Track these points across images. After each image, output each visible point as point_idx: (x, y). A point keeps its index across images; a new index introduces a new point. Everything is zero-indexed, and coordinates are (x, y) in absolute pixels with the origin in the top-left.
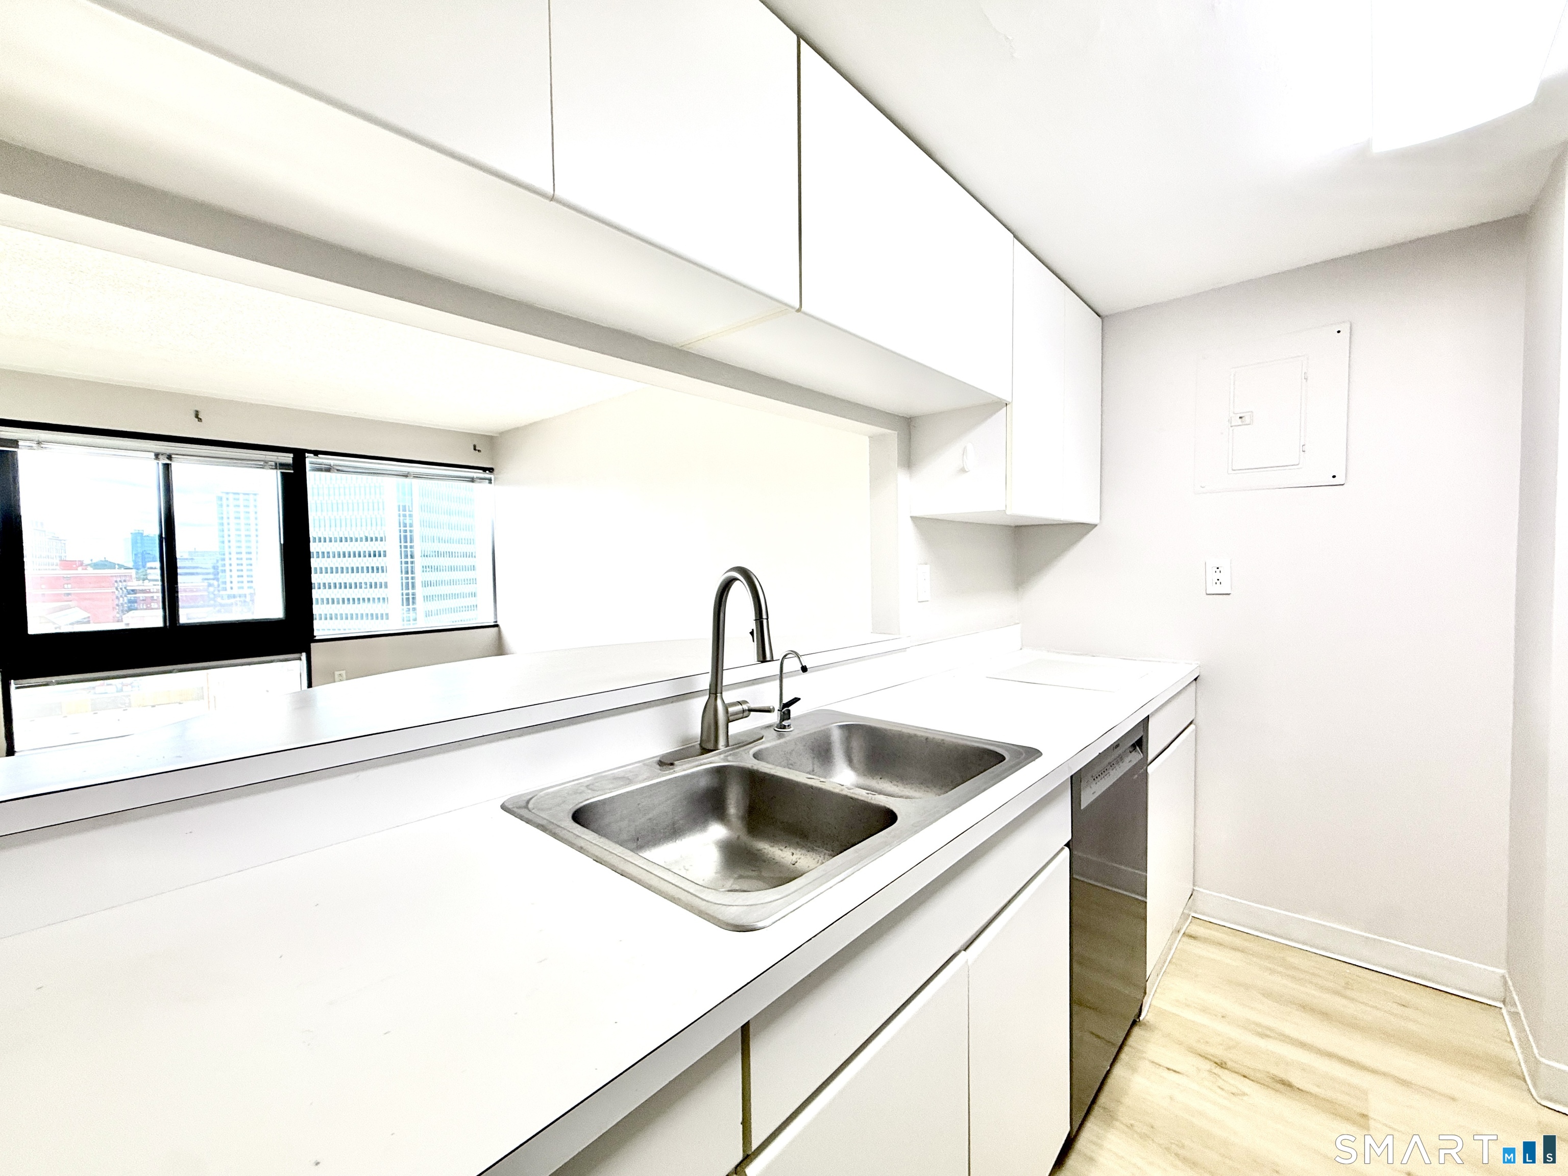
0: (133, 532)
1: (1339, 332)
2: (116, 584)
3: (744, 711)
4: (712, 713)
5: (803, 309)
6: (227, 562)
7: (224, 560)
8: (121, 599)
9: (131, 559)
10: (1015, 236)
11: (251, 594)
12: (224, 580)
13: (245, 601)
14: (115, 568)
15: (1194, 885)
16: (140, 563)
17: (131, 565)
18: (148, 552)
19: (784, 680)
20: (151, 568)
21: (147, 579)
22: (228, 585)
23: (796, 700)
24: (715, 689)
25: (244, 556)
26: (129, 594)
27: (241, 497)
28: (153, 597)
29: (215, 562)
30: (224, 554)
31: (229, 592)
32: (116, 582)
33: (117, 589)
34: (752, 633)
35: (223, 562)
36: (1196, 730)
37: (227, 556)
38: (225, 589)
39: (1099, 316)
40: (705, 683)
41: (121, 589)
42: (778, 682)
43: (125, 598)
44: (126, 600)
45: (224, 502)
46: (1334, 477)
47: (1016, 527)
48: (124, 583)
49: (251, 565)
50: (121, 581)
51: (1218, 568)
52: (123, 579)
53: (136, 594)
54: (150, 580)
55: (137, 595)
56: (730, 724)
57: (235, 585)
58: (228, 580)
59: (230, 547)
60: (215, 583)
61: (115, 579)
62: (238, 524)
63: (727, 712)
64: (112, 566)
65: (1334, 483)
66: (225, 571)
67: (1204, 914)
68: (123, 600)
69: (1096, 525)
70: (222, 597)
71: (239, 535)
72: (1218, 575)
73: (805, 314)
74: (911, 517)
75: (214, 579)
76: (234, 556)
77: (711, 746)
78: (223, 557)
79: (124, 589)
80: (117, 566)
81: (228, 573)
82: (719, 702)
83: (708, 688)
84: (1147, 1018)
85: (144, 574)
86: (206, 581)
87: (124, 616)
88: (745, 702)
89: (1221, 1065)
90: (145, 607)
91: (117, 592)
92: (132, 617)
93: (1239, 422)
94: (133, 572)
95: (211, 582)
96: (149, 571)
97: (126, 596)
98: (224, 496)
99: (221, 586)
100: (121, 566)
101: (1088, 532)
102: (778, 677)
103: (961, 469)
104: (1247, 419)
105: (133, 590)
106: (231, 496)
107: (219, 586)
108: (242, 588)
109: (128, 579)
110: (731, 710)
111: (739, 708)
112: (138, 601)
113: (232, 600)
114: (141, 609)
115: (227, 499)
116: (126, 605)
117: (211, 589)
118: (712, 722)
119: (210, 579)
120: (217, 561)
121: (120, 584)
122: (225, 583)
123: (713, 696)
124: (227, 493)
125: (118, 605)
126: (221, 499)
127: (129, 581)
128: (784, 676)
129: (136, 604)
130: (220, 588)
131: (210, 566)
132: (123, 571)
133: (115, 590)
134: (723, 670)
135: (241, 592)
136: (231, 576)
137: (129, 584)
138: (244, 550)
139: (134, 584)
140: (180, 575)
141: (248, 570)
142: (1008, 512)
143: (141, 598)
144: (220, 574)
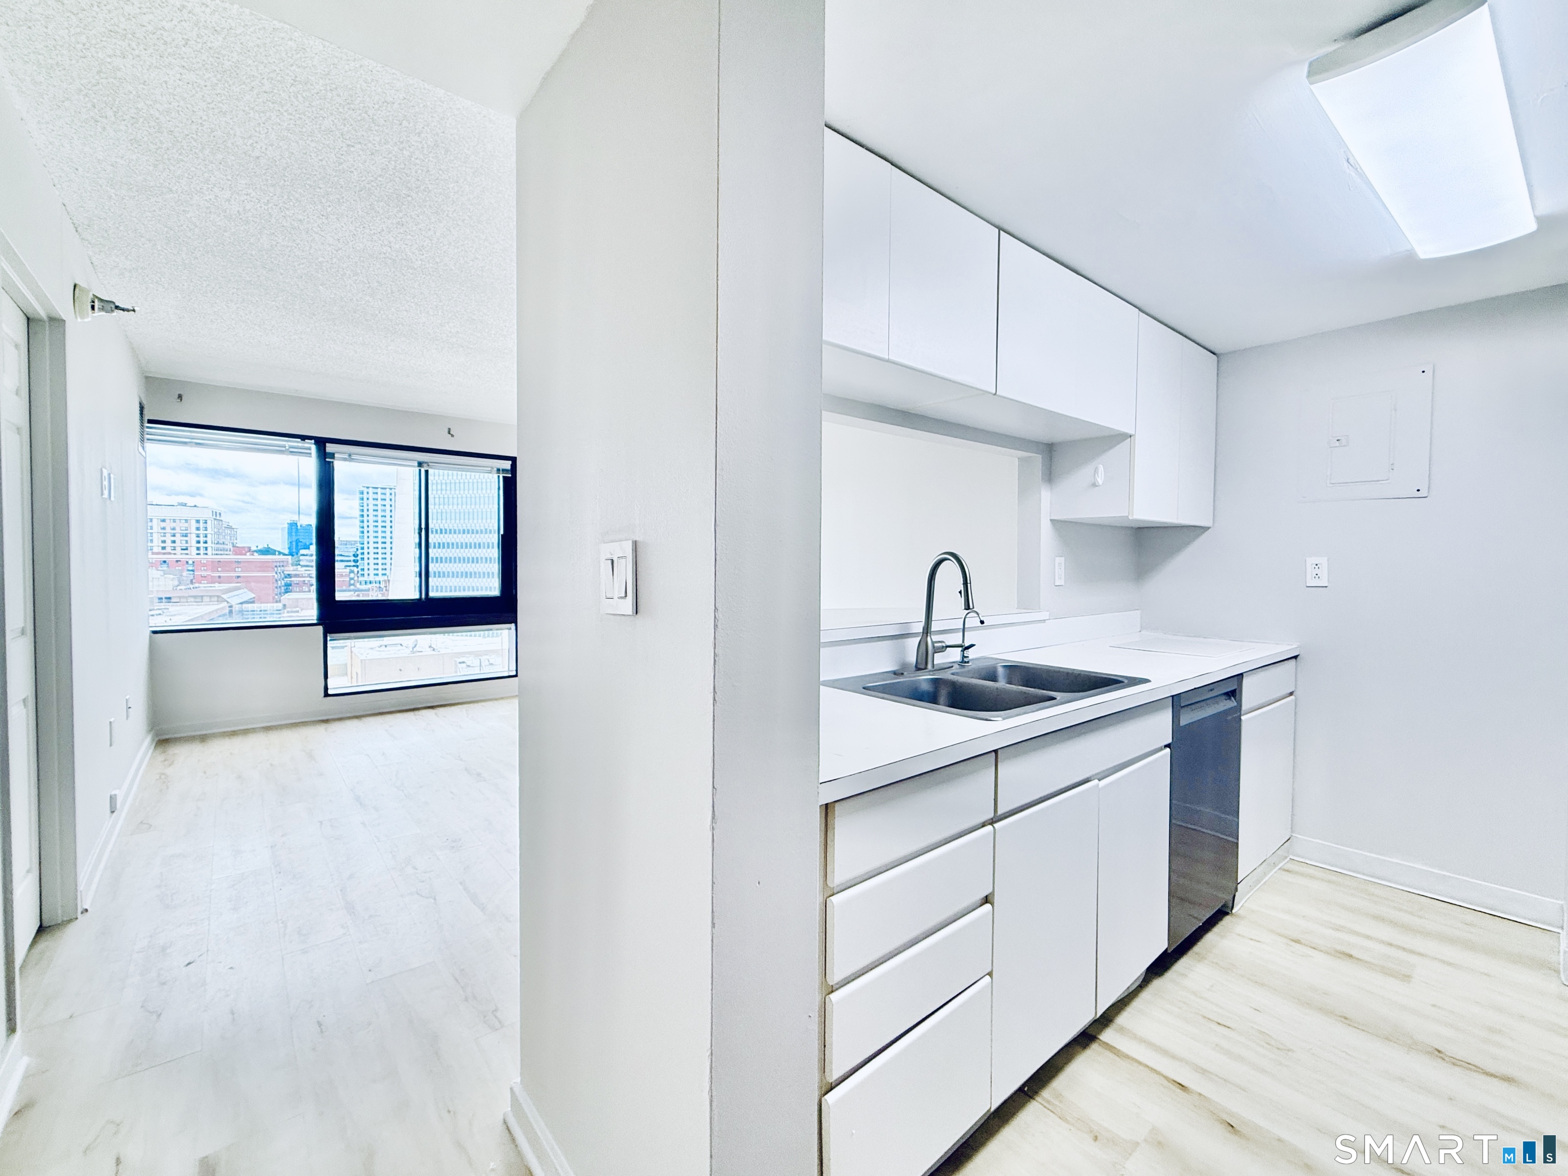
0: (289, 522)
1: (1423, 372)
2: (276, 569)
3: (943, 647)
4: (924, 647)
5: (997, 393)
6: (366, 551)
7: (363, 548)
8: (279, 582)
9: (287, 546)
10: (1140, 310)
11: (385, 581)
12: (362, 567)
13: (380, 587)
14: (275, 554)
15: (1292, 832)
16: (294, 550)
17: (287, 552)
18: (301, 540)
19: (966, 633)
20: (304, 555)
21: (299, 565)
22: (366, 572)
23: (972, 646)
24: (927, 630)
25: (380, 545)
26: (286, 577)
27: (379, 491)
28: (304, 581)
29: (355, 550)
30: (363, 544)
31: (366, 578)
32: (276, 566)
33: (276, 573)
34: (960, 592)
35: (362, 551)
36: (1296, 699)
37: (366, 546)
38: (363, 575)
39: (1214, 353)
40: (919, 628)
41: (280, 573)
42: (961, 633)
43: (283, 582)
44: (283, 584)
45: (365, 496)
46: (1418, 490)
47: (1139, 528)
48: (282, 568)
49: (385, 554)
50: (280, 566)
51: (1317, 565)
52: (281, 564)
53: (291, 577)
54: (303, 566)
55: (293, 579)
56: (935, 655)
57: (372, 572)
58: (366, 567)
59: (368, 537)
60: (355, 569)
61: (275, 564)
62: (376, 516)
63: (934, 647)
64: (273, 552)
65: (1419, 495)
66: (363, 558)
67: (1298, 856)
68: (281, 583)
69: (1209, 528)
70: (361, 583)
71: (377, 526)
72: (1317, 571)
73: (999, 396)
74: (1051, 520)
75: (354, 566)
76: (372, 545)
77: (923, 667)
78: (362, 546)
79: (282, 573)
80: (277, 553)
81: (366, 561)
82: (929, 639)
83: (922, 631)
84: (1239, 912)
85: (297, 560)
86: (348, 568)
87: (282, 598)
88: (943, 642)
89: (1297, 941)
90: (298, 590)
91: (276, 576)
92: (289, 599)
93: (1337, 444)
94: (290, 557)
95: (352, 568)
96: (301, 558)
97: (283, 579)
98: (365, 490)
99: (361, 572)
100: (280, 553)
101: (1203, 533)
102: (961, 630)
103: (1093, 484)
104: (1344, 442)
105: (289, 575)
106: (371, 490)
107: (358, 572)
108: (377, 575)
109: (285, 564)
110: (936, 645)
111: (940, 644)
112: (292, 584)
113: (369, 586)
114: (296, 592)
115: (368, 493)
116: (283, 588)
117: (352, 575)
118: (925, 653)
119: (350, 566)
120: (357, 549)
121: (279, 568)
122: (363, 570)
123: (925, 635)
124: (368, 488)
125: (276, 587)
126: (362, 493)
127: (286, 566)
128: (966, 630)
129: (291, 587)
130: (359, 575)
131: (351, 554)
132: (282, 557)
133: (275, 574)
134: (931, 621)
135: (377, 579)
136: (368, 564)
137: (286, 568)
138: (380, 540)
139: (290, 569)
140: (337, 561)
141: (382, 559)
142: (1130, 518)
143: (295, 582)
144: (360, 562)
